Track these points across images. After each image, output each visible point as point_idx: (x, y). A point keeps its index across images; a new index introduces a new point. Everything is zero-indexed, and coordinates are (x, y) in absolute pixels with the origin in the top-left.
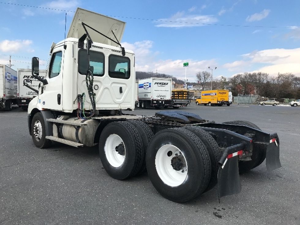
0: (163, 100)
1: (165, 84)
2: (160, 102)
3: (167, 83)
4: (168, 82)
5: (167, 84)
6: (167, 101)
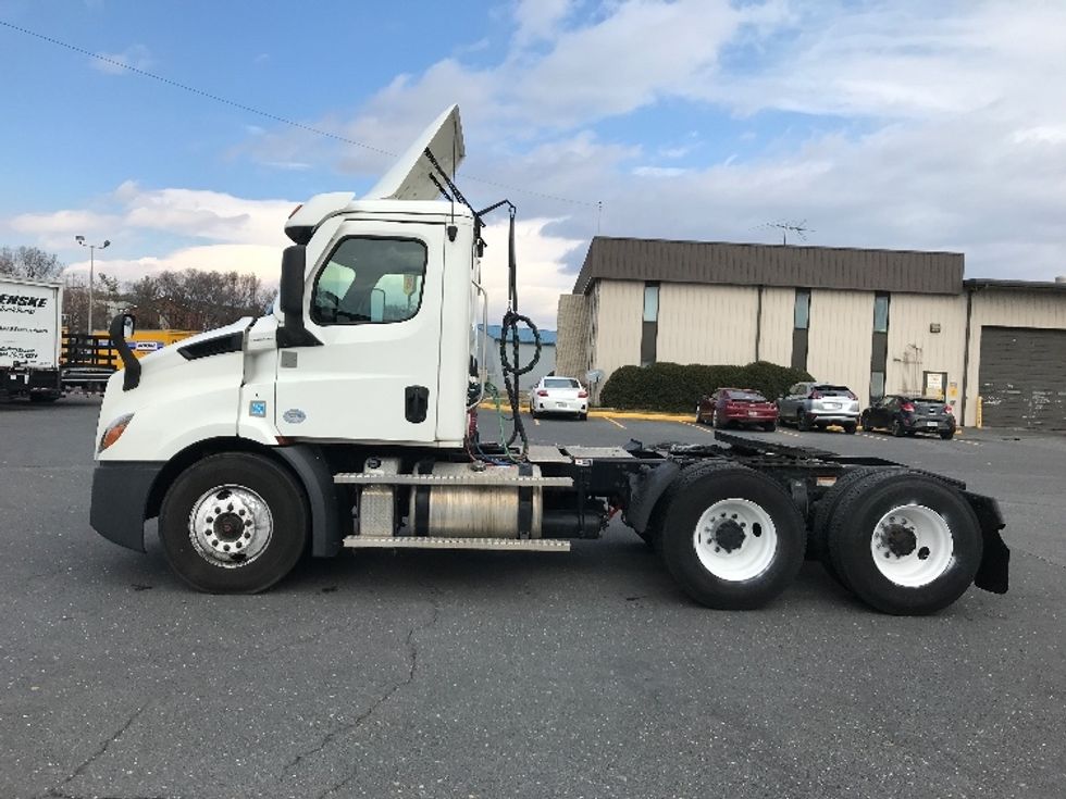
0: (25, 371)
1: (33, 302)
2: (13, 377)
3: (43, 300)
4: (48, 294)
5: (40, 306)
6: (40, 376)
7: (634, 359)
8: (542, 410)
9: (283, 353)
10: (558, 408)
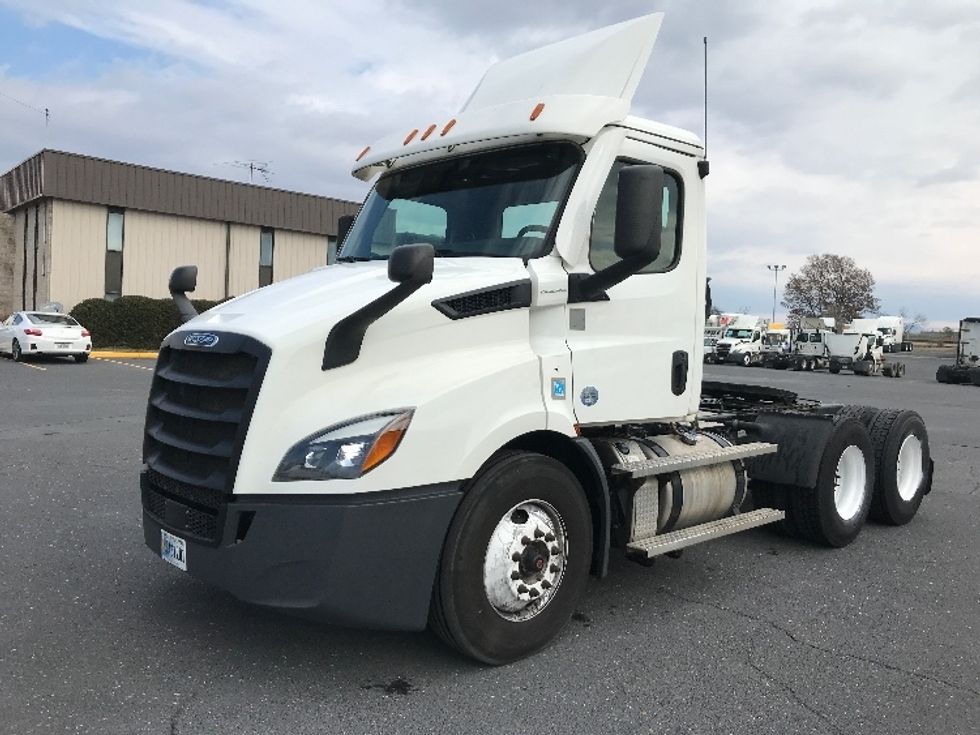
7: (98, 292)
8: (34, 351)
9: (571, 310)
10: (56, 349)
